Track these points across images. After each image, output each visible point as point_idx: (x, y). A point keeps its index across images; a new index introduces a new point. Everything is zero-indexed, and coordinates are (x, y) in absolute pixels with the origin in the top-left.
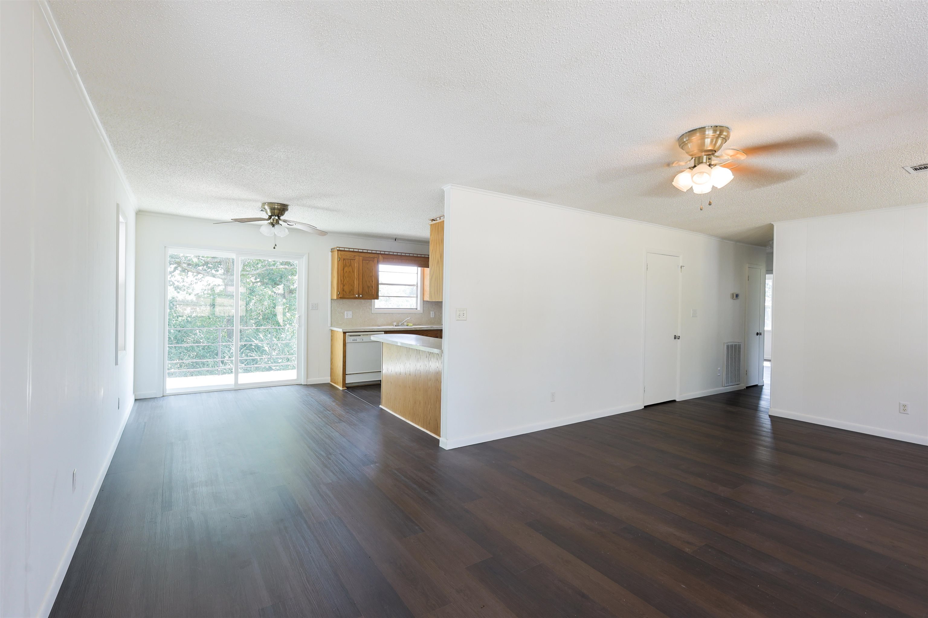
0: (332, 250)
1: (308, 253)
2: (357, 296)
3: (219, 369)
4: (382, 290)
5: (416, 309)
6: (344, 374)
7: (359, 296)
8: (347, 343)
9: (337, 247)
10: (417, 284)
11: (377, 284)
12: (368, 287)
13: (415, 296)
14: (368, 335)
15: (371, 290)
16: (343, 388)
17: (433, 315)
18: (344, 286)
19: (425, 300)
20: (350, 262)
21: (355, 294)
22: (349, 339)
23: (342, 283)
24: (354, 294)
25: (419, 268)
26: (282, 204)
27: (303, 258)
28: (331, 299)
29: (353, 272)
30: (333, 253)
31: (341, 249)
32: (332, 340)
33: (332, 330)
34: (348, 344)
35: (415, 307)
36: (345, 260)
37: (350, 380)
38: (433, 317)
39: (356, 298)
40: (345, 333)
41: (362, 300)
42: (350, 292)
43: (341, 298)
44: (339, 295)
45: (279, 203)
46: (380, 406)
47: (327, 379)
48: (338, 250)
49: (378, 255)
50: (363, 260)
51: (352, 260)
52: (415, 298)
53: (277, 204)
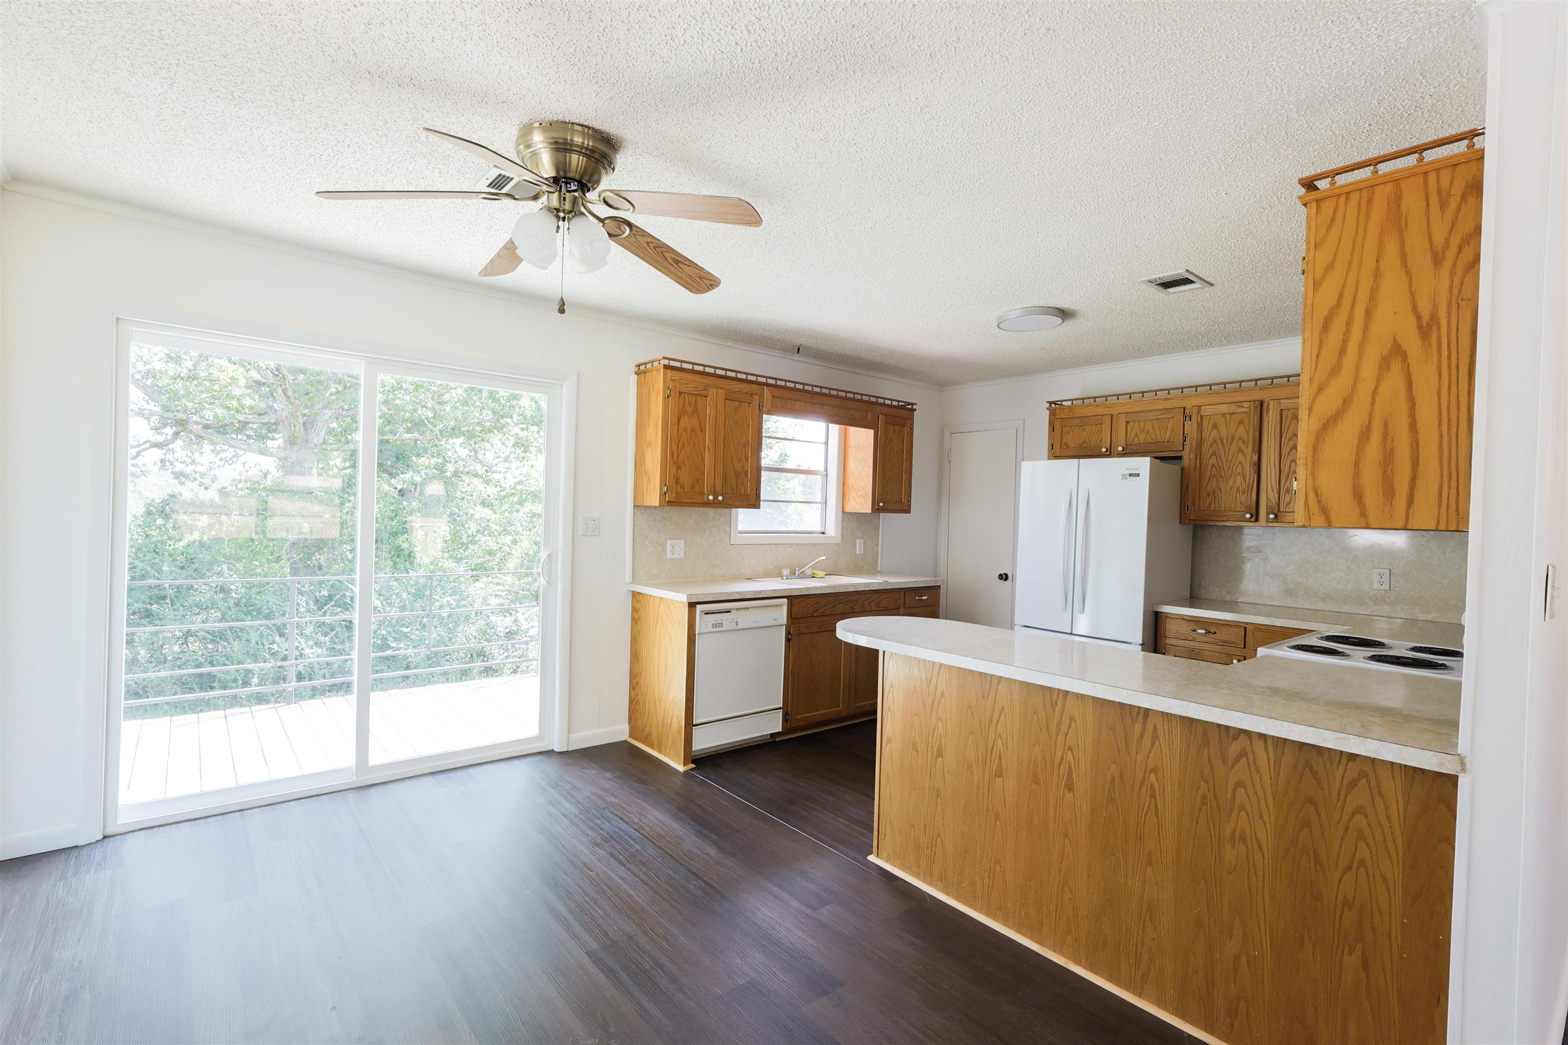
0: (641, 371)
1: (578, 373)
2: (711, 498)
3: (289, 687)
4: (769, 485)
5: (823, 533)
6: (690, 724)
7: (716, 497)
8: (699, 634)
9: (664, 358)
10: (826, 470)
11: (759, 469)
12: (737, 474)
13: (819, 499)
14: (748, 608)
15: (743, 483)
16: (684, 765)
17: (862, 549)
18: (679, 468)
19: (849, 509)
20: (696, 402)
21: (706, 491)
22: (703, 623)
23: (675, 461)
24: (702, 494)
25: (835, 428)
26: (595, 130)
27: (561, 385)
28: (634, 506)
29: (701, 431)
30: (642, 375)
31: (673, 363)
32: (635, 621)
33: (635, 594)
34: (701, 635)
35: (817, 528)
36: (683, 394)
37: (704, 741)
38: (862, 552)
39: (707, 504)
40: (692, 605)
41: (708, 509)
42: (693, 487)
43: (671, 503)
44: (665, 494)
46: (872, 858)
47: (619, 731)
48: (666, 367)
49: (761, 387)
50: (725, 399)
51: (699, 398)
52: (819, 506)
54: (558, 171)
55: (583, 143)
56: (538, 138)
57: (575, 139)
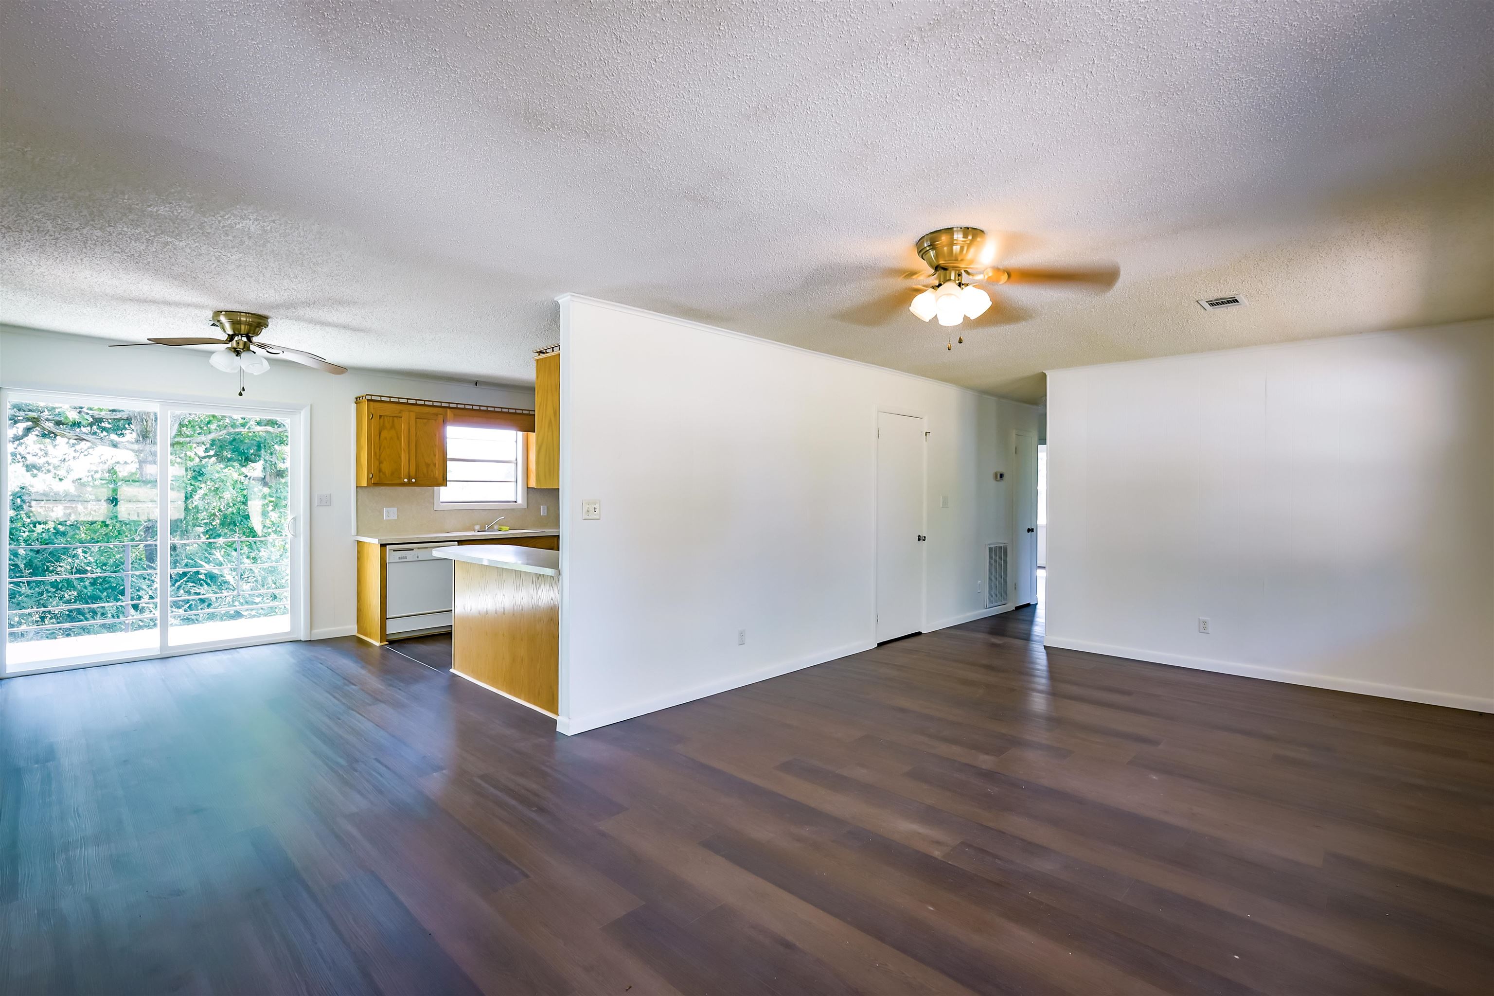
0: (358, 400)
1: (311, 405)
2: (406, 480)
3: (126, 620)
4: (453, 470)
5: (516, 502)
6: (384, 618)
7: (409, 480)
8: (388, 563)
9: (367, 395)
10: (516, 460)
11: (444, 460)
12: (428, 465)
13: (513, 479)
14: (427, 548)
15: (432, 471)
16: (381, 643)
17: (546, 512)
18: (380, 463)
19: (530, 486)
20: (393, 421)
21: (402, 476)
22: (391, 556)
23: (378, 457)
24: (400, 478)
25: (520, 434)
26: (255, 314)
27: (300, 413)
28: (357, 487)
29: (398, 438)
30: (358, 404)
31: (373, 398)
32: (358, 559)
33: (359, 542)
34: (390, 564)
35: (514, 500)
36: (383, 417)
37: (394, 628)
38: (546, 514)
39: (404, 484)
40: (383, 546)
41: (416, 487)
42: (393, 474)
43: (376, 484)
44: (371, 478)
45: (249, 313)
46: (452, 670)
47: (350, 629)
48: (368, 400)
49: (446, 409)
50: (416, 418)
51: (395, 419)
52: (514, 483)
53: (244, 314)
54: (234, 332)
55: (247, 321)
56: (223, 319)
57: (242, 319)
